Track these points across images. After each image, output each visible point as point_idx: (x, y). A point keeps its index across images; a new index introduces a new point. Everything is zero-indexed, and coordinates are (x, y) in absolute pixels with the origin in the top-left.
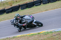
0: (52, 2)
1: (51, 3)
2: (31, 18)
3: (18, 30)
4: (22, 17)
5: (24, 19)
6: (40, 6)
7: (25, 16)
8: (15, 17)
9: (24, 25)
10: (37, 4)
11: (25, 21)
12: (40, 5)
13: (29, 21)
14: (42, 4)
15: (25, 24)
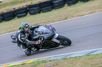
0: (46, 12)
1: (43, 12)
3: (26, 53)
4: (33, 29)
5: (36, 32)
6: (25, 18)
7: (38, 27)
8: (20, 28)
9: (37, 43)
10: (20, 15)
11: (38, 36)
12: (25, 16)
13: (46, 36)
14: (29, 14)
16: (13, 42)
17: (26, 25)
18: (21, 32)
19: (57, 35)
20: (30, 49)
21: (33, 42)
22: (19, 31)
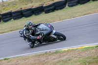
2: (48, 28)
4: (36, 26)
5: (38, 29)
8: (25, 26)
9: (38, 38)
13: (45, 33)
15: (40, 36)
16: (21, 36)
17: (29, 23)
18: (26, 29)
19: (54, 31)
20: (33, 43)
21: (35, 37)
22: (24, 28)
